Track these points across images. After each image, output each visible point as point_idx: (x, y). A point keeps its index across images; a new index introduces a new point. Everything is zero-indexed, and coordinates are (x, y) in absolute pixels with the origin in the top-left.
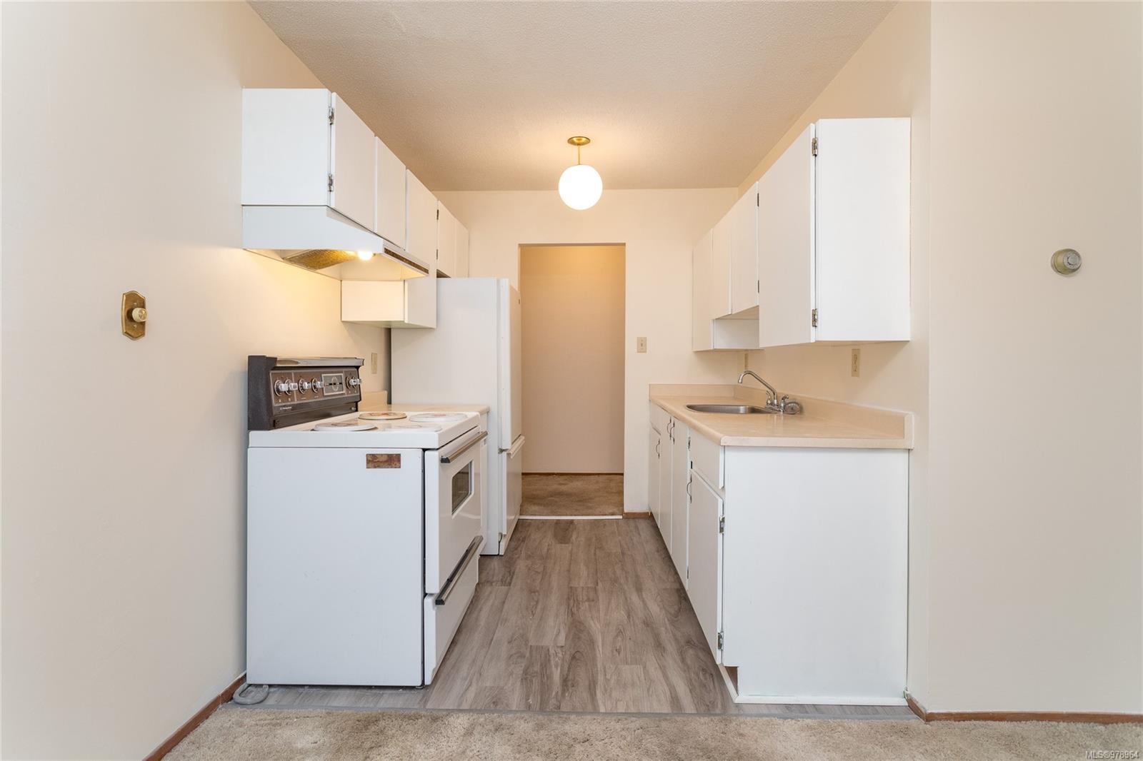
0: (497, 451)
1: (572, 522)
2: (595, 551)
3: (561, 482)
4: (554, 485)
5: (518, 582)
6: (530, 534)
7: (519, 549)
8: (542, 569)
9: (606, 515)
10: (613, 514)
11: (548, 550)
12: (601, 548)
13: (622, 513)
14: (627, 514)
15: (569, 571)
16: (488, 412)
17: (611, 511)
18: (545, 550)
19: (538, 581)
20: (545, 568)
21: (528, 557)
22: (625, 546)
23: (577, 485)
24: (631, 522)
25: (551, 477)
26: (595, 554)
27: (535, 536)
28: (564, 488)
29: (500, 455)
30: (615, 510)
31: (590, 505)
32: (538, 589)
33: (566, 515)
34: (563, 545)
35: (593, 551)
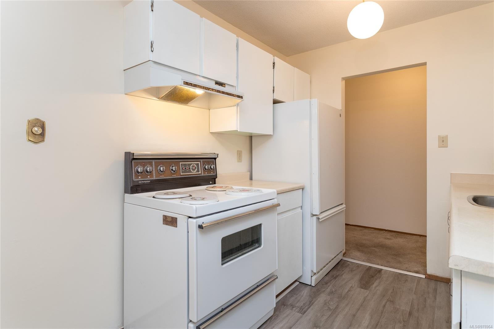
0: (309, 215)
1: (380, 271)
2: (386, 303)
3: (388, 237)
4: (381, 239)
5: (311, 313)
6: (343, 274)
7: (329, 284)
8: (335, 306)
9: (410, 271)
10: (417, 272)
11: (349, 291)
12: (392, 302)
13: (425, 273)
14: (429, 275)
15: (354, 316)
16: (303, 189)
17: (416, 269)
18: (346, 291)
19: (325, 318)
20: (337, 307)
21: (331, 293)
22: (416, 307)
23: (400, 241)
24: (432, 284)
25: (382, 232)
26: (384, 306)
27: (346, 276)
28: (388, 242)
29: (312, 218)
30: (420, 269)
31: (401, 260)
32: (321, 325)
33: (378, 264)
34: (362, 290)
35: (384, 303)
